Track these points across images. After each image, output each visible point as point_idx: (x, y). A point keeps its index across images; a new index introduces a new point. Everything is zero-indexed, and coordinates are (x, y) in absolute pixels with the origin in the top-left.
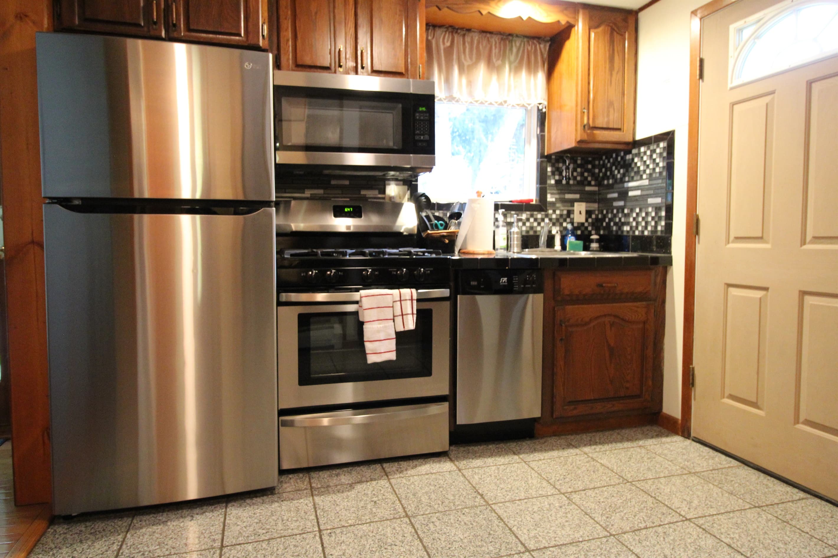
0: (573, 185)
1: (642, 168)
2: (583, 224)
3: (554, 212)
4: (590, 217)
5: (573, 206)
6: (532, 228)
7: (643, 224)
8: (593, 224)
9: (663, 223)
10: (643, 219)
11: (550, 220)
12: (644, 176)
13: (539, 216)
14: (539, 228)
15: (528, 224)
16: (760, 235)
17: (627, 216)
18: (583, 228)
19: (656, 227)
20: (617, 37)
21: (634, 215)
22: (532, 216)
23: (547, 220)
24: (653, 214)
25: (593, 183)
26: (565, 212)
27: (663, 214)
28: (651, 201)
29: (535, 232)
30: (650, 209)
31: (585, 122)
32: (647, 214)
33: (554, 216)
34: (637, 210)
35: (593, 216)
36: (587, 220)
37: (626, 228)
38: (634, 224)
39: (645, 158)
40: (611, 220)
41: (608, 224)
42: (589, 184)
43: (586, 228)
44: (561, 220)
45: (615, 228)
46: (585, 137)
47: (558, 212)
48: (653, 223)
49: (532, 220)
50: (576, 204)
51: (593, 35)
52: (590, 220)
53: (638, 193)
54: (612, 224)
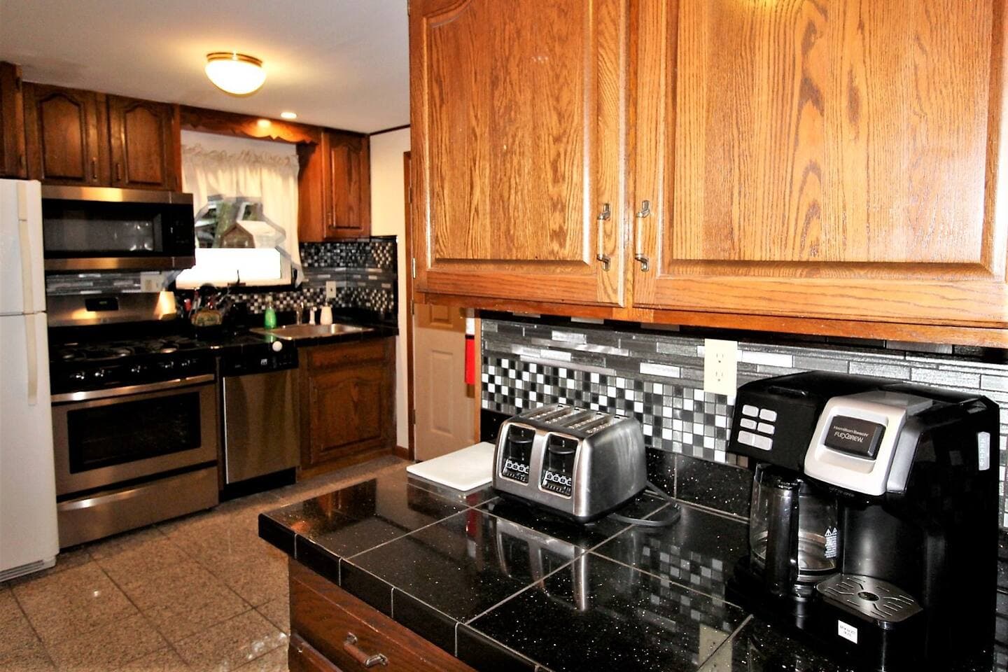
0: (325, 267)
1: (377, 259)
2: (334, 299)
3: (309, 290)
4: (340, 292)
5: (325, 284)
6: (288, 305)
7: (380, 302)
8: (343, 299)
9: (392, 303)
10: (380, 298)
11: (305, 298)
12: (379, 266)
13: (295, 295)
14: (295, 305)
15: (285, 302)
16: (446, 318)
17: (368, 295)
18: (334, 303)
19: (387, 306)
20: (353, 156)
21: (373, 295)
22: (288, 295)
23: (302, 298)
24: (386, 296)
25: (341, 264)
26: (318, 290)
27: (392, 296)
28: (384, 285)
29: (292, 308)
30: (384, 292)
31: (330, 223)
32: (382, 295)
33: (308, 294)
34: (375, 291)
35: (343, 292)
36: (337, 296)
37: (368, 304)
38: (373, 302)
39: (379, 252)
40: (357, 296)
41: (355, 299)
42: (338, 266)
43: (337, 302)
44: (315, 297)
45: (360, 303)
46: (331, 235)
47: (312, 290)
48: (386, 303)
49: (288, 298)
50: (327, 283)
51: (333, 153)
52: (340, 296)
53: (375, 278)
54: (358, 299)
